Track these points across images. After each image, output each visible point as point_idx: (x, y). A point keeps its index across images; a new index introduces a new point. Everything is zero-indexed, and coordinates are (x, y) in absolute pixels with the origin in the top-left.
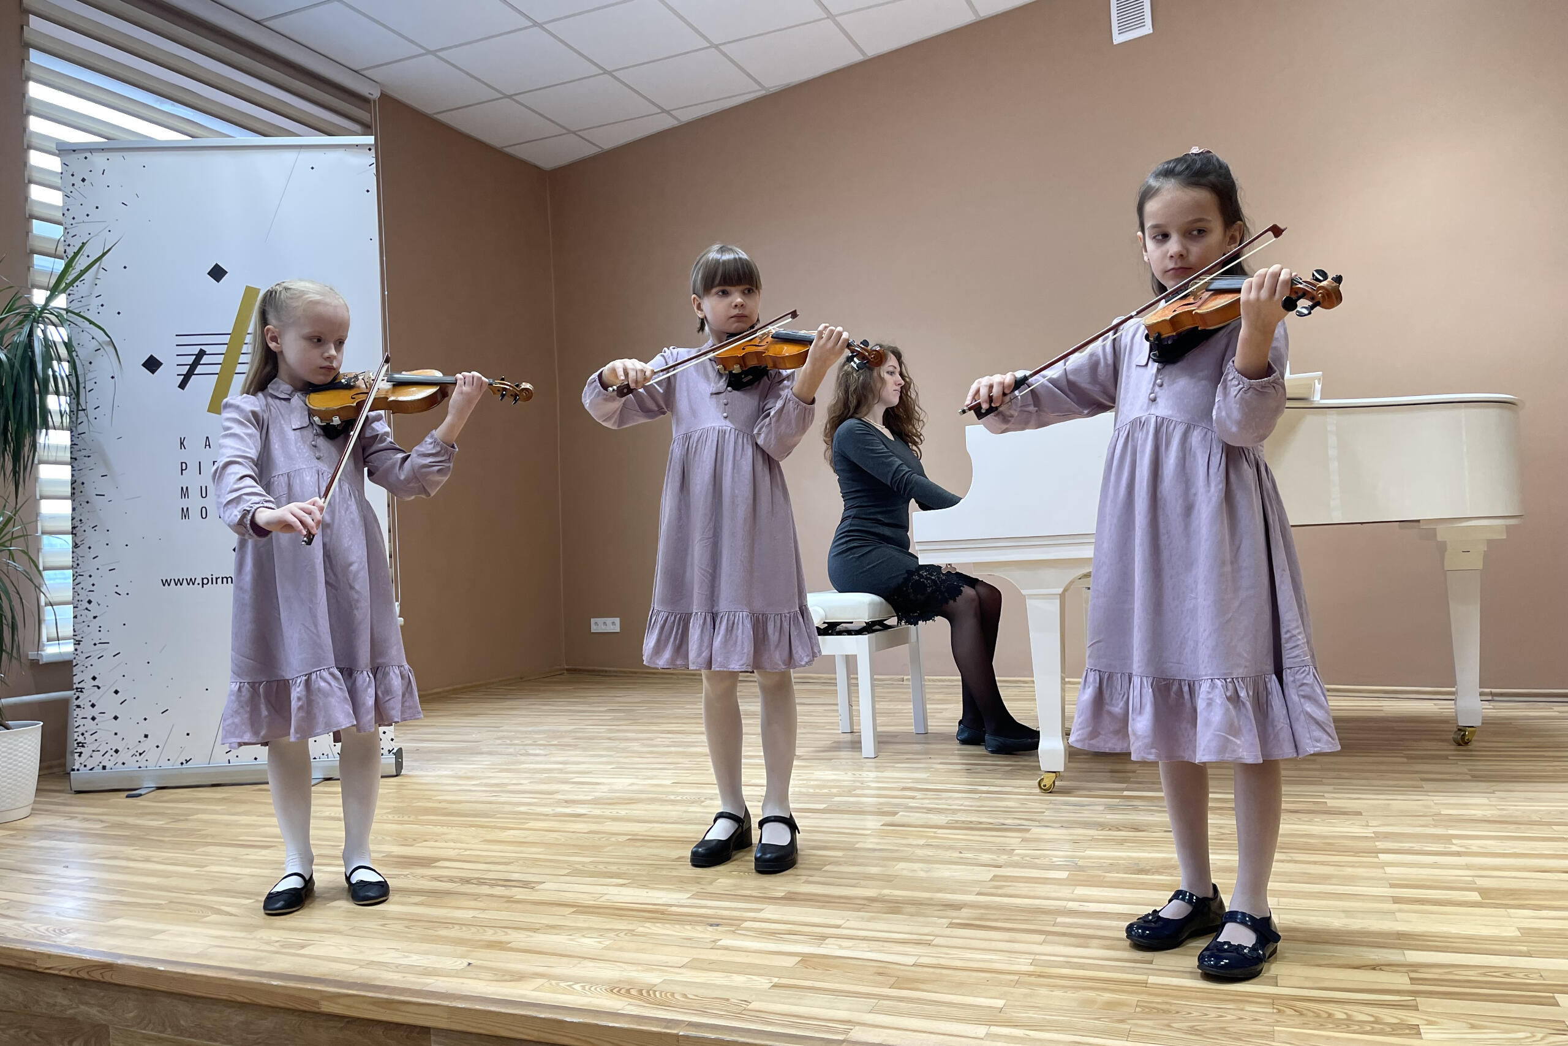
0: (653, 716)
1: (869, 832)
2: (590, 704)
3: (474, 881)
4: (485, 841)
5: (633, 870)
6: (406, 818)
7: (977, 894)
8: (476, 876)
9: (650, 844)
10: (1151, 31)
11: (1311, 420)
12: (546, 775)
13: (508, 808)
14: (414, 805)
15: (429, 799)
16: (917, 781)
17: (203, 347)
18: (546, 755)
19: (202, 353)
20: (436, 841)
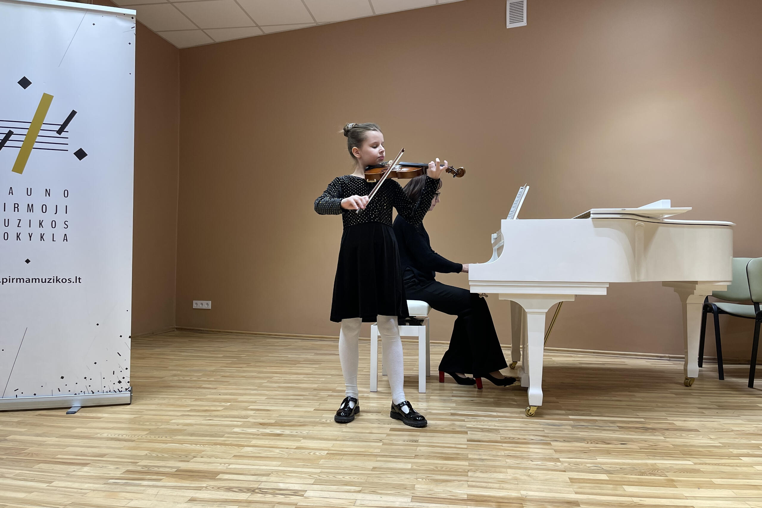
0: (256, 361)
1: (465, 446)
2: (209, 351)
3: (257, 491)
4: (235, 456)
5: (354, 478)
6: (164, 438)
7: (576, 493)
8: (256, 486)
9: (345, 457)
10: (526, 25)
11: (661, 229)
12: (230, 404)
13: (228, 430)
14: (161, 427)
15: (167, 422)
16: (454, 409)
17: (12, 129)
18: (215, 389)
19: (10, 133)
20: (202, 457)
